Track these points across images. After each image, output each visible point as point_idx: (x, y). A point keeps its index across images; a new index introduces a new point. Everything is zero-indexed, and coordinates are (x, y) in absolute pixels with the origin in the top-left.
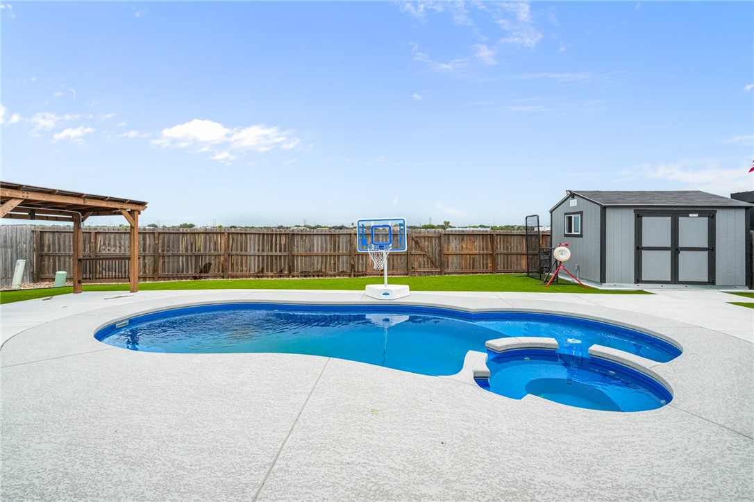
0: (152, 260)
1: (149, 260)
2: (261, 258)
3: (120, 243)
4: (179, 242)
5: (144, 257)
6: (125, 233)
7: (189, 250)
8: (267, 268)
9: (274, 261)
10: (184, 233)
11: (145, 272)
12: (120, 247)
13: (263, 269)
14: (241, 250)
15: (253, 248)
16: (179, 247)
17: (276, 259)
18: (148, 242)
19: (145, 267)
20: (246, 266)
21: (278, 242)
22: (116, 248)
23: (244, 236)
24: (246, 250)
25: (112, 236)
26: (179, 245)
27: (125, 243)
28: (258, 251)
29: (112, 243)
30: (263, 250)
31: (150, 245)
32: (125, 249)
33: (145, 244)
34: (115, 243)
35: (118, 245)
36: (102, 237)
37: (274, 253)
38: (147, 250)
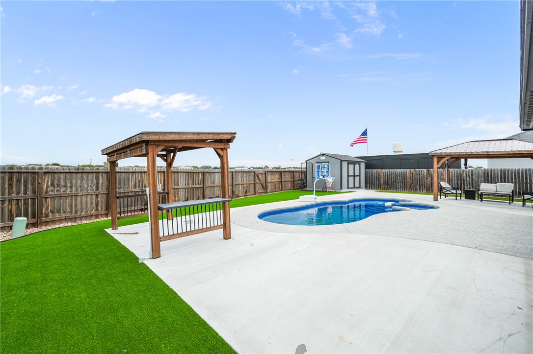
0: (105, 197)
1: (102, 198)
2: (187, 190)
3: (71, 183)
4: (129, 180)
5: (97, 195)
6: (77, 173)
7: (137, 186)
8: (190, 197)
9: (195, 192)
10: (133, 172)
11: (97, 210)
12: (71, 187)
13: (188, 198)
14: (175, 185)
15: (182, 183)
16: (129, 185)
17: (196, 190)
18: (101, 181)
19: (97, 205)
20: (178, 197)
21: (197, 178)
22: (67, 188)
23: (176, 173)
24: (178, 185)
25: (62, 176)
26: (129, 182)
27: (76, 183)
28: (185, 185)
29: (62, 183)
30: (188, 184)
31: (103, 184)
32: (77, 188)
33: (98, 183)
34: (66, 183)
35: (69, 185)
36: (50, 177)
37: (194, 186)
38: (100, 189)
